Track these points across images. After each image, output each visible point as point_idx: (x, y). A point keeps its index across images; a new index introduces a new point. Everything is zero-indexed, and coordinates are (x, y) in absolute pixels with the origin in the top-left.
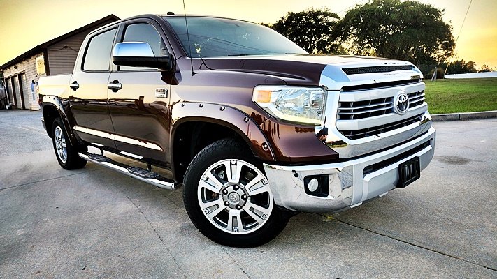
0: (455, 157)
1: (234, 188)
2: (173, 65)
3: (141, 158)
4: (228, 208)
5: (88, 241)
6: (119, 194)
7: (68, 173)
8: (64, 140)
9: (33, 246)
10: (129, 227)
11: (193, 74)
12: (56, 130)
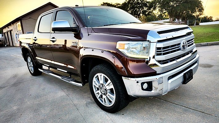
0: (207, 64)
2: (79, 30)
3: (66, 71)
5: (45, 111)
6: (58, 87)
7: (35, 77)
8: (32, 63)
9: (21, 114)
10: (63, 104)
11: (89, 35)
12: (28, 59)
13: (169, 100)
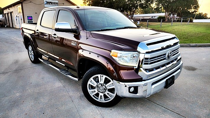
0: (191, 67)
1: (102, 85)
2: (79, 31)
3: (64, 65)
4: (99, 92)
5: (44, 100)
6: (56, 77)
7: (34, 65)
8: (32, 52)
9: (24, 101)
10: (60, 95)
11: (87, 38)
12: (29, 47)
13: (152, 100)
